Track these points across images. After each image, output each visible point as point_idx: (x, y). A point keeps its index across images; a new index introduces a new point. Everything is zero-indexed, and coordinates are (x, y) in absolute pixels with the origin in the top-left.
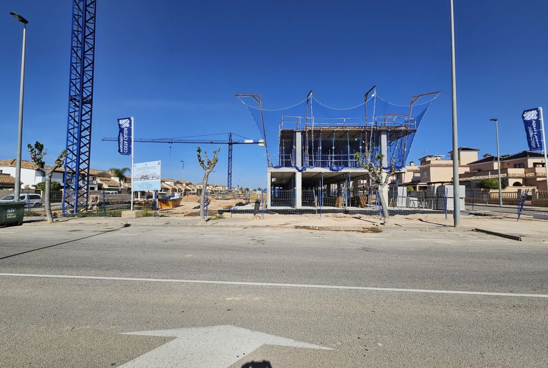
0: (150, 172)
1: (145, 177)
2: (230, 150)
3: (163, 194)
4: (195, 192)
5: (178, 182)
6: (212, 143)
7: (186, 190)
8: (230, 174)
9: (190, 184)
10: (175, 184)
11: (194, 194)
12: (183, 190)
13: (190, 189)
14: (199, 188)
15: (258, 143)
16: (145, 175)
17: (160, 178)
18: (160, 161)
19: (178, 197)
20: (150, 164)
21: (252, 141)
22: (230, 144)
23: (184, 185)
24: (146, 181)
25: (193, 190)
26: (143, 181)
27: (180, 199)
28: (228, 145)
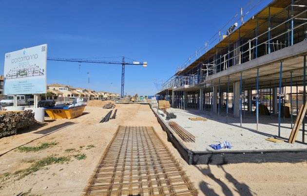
0: (29, 64)
1: (22, 73)
2: (123, 69)
3: (74, 98)
4: (98, 97)
5: (86, 90)
6: (110, 63)
7: (91, 96)
8: (123, 85)
9: (94, 92)
10: (83, 91)
11: (97, 99)
12: (89, 95)
13: (94, 95)
14: (100, 95)
15: (143, 64)
16: (22, 69)
17: (44, 73)
18: (45, 45)
19: (80, 104)
20: (29, 51)
21: (138, 63)
22: (123, 64)
23: (90, 92)
24: (24, 79)
25: (96, 96)
26: (20, 79)
27: (84, 106)
28: (122, 65)
